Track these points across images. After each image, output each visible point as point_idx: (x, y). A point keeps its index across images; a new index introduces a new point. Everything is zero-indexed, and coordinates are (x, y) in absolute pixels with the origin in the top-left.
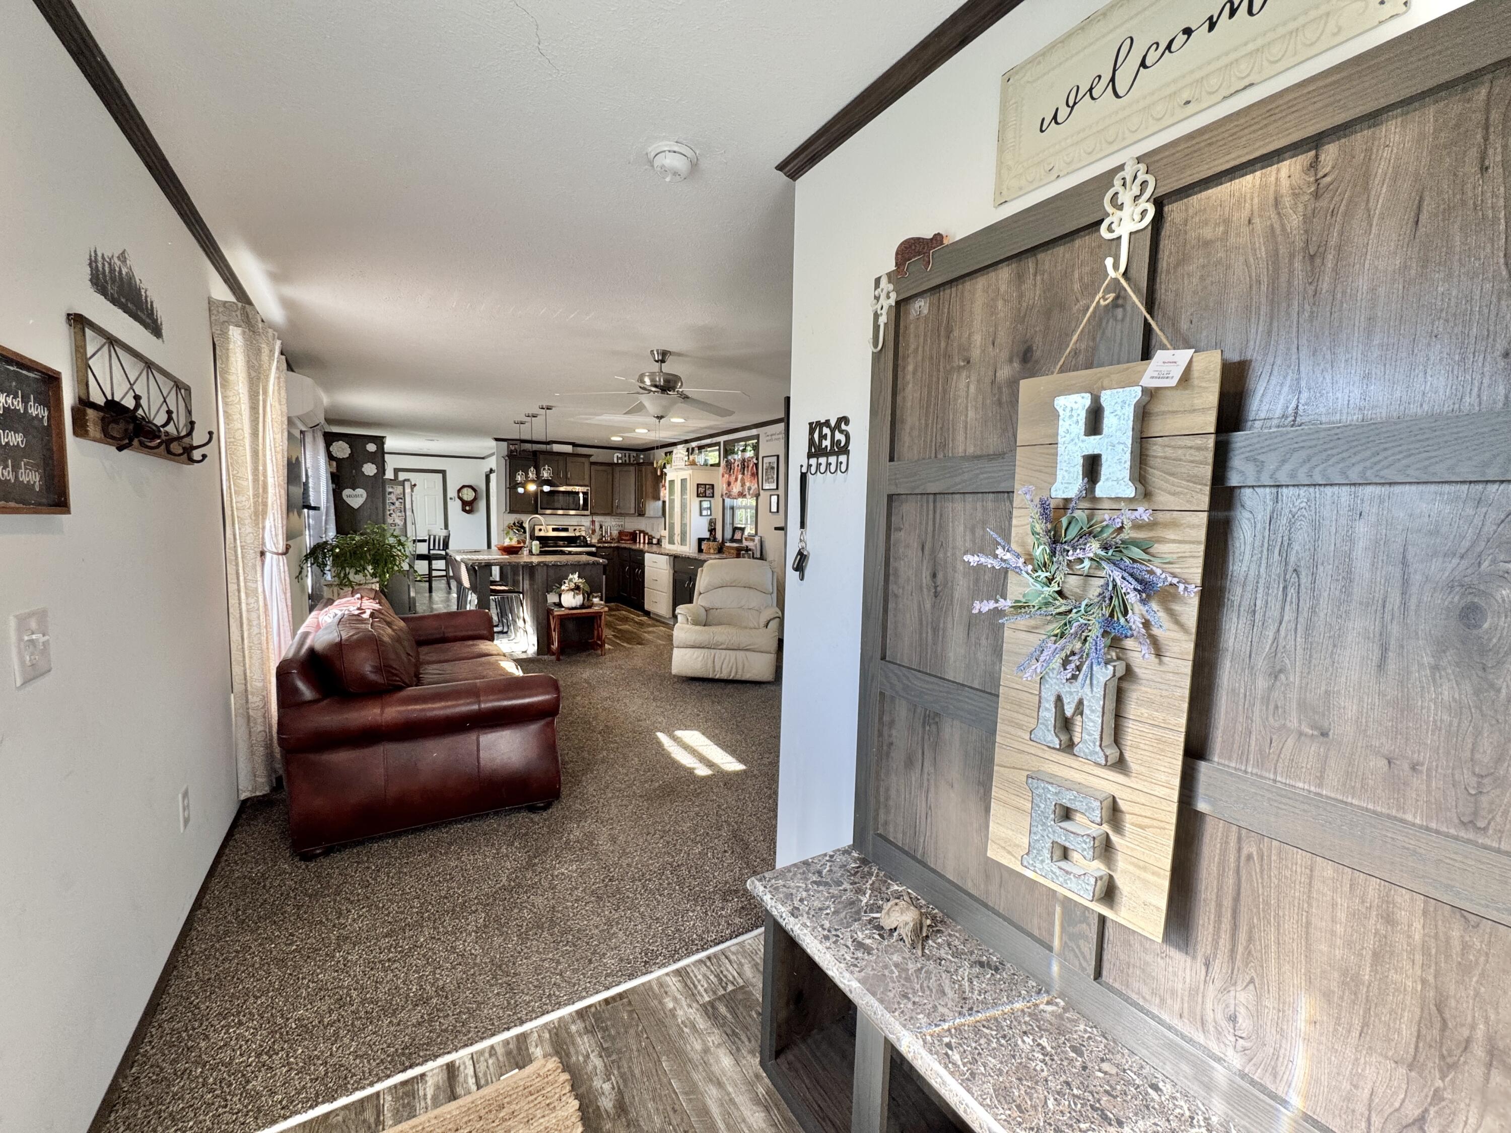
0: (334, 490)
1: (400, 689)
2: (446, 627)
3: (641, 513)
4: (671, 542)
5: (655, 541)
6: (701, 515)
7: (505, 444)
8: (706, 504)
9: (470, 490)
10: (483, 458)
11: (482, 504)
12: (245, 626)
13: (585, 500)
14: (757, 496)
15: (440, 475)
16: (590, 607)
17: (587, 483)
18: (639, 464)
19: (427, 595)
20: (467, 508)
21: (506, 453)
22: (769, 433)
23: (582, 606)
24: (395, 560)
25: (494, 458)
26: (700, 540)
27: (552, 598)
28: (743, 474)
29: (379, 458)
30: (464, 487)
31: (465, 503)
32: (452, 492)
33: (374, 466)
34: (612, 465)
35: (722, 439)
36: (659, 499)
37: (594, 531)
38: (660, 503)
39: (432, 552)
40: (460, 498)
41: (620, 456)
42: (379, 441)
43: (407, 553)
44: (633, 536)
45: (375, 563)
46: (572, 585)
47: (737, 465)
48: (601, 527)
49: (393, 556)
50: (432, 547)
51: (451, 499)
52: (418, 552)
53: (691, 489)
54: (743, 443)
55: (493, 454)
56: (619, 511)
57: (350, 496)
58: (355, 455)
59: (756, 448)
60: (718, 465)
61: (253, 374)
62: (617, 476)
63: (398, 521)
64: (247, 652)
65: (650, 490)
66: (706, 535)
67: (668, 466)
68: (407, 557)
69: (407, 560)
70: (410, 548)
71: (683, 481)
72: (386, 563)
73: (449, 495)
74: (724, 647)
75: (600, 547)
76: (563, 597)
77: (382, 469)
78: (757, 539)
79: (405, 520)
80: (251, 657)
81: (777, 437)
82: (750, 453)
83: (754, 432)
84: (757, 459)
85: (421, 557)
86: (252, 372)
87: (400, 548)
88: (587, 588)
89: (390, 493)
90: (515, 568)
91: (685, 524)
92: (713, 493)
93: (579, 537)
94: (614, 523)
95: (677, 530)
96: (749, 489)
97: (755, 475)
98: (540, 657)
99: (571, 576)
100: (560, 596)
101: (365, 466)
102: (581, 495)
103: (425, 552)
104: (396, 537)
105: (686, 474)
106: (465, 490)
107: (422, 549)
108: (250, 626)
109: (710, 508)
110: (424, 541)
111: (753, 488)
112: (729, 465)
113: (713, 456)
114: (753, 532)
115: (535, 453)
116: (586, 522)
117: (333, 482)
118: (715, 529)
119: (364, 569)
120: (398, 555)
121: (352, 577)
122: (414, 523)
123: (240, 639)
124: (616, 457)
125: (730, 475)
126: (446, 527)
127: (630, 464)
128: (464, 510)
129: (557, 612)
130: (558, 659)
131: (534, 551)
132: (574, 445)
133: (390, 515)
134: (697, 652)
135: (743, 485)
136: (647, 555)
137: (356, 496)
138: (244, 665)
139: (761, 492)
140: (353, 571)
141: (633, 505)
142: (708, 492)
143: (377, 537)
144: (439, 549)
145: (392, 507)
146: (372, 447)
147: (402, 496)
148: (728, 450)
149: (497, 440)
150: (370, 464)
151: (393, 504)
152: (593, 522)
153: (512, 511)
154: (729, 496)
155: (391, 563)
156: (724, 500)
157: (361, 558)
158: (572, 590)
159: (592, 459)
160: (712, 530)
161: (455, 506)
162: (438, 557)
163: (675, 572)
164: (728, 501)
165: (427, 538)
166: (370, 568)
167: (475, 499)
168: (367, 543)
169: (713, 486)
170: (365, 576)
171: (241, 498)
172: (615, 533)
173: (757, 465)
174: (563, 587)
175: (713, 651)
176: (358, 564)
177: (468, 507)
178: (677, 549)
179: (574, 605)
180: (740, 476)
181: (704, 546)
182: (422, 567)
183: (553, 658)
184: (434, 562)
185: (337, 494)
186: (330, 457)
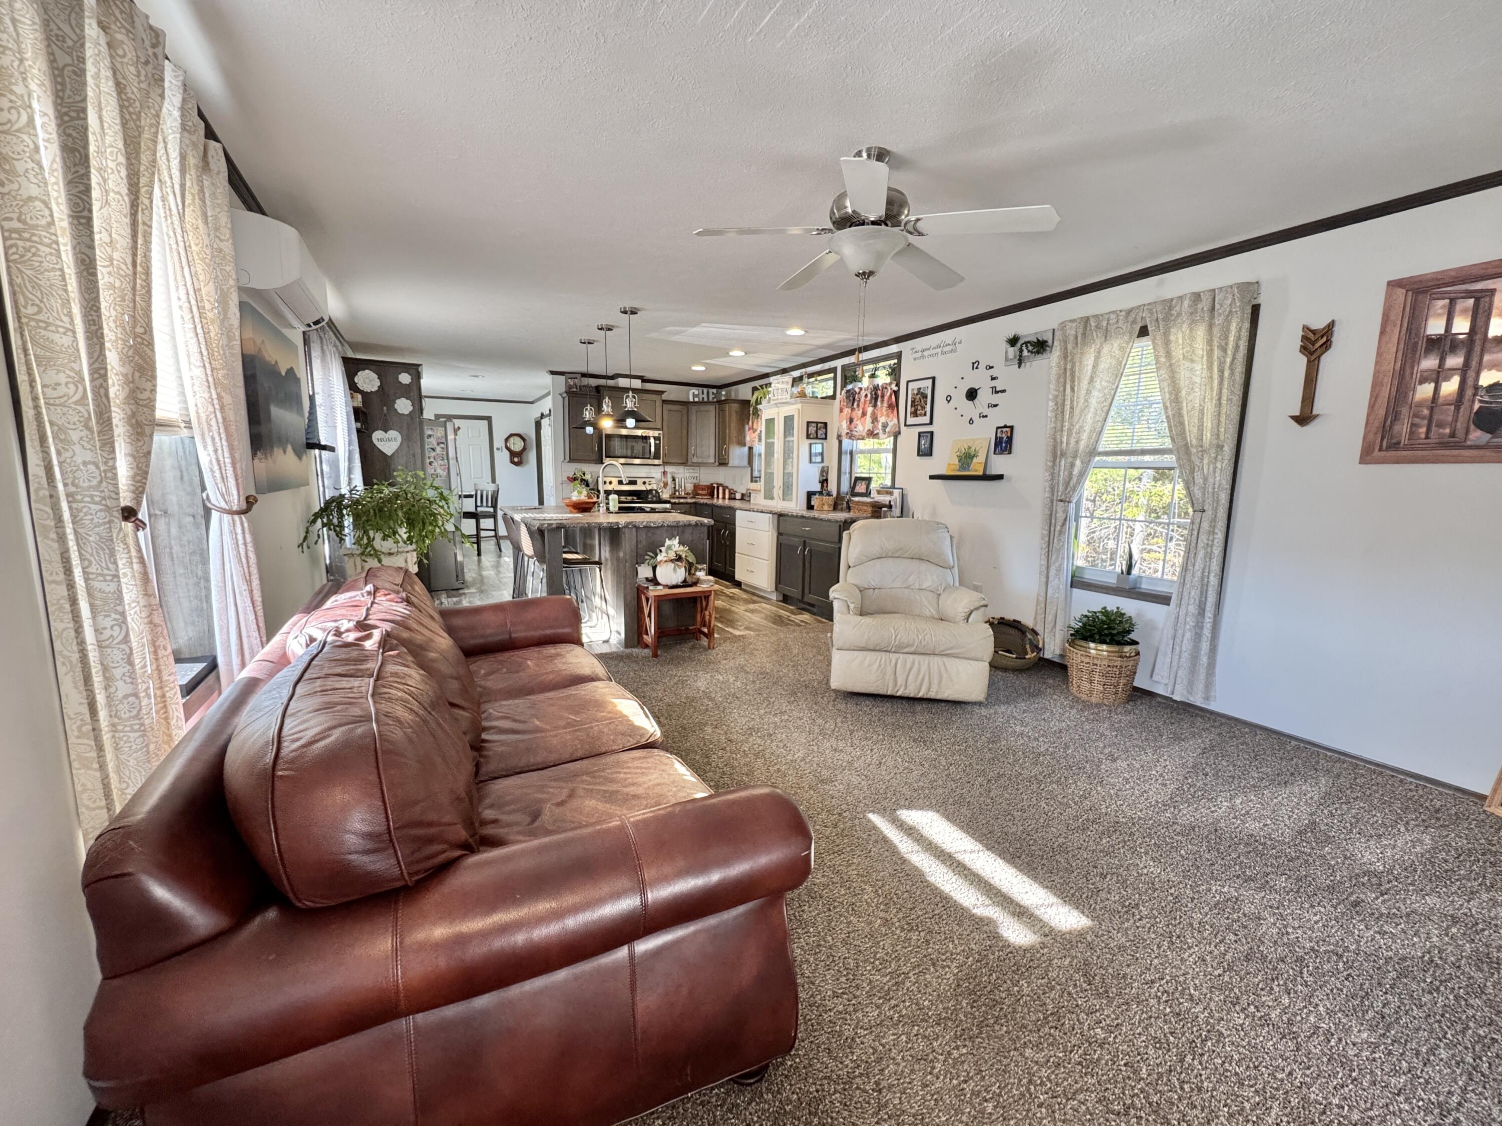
0: (359, 431)
1: (446, 867)
2: (513, 624)
3: (723, 462)
4: (769, 496)
5: (738, 496)
6: (811, 462)
7: (563, 378)
8: (817, 448)
9: (518, 439)
10: (532, 403)
11: (532, 456)
12: (97, 679)
13: (657, 447)
14: (896, 435)
15: (486, 422)
16: (695, 584)
17: (659, 426)
18: (720, 402)
19: (476, 558)
20: (516, 460)
21: (563, 389)
22: (919, 348)
23: (685, 584)
24: (436, 520)
25: (550, 398)
26: (810, 495)
27: (644, 572)
28: (875, 406)
29: (415, 393)
30: (511, 435)
31: (513, 454)
32: (499, 442)
33: (409, 403)
34: (686, 404)
35: (838, 363)
36: (745, 445)
37: (666, 485)
38: (746, 449)
39: (479, 509)
40: (507, 448)
41: (696, 392)
42: (415, 371)
43: (453, 511)
44: (711, 490)
45: (411, 524)
46: (672, 555)
47: (864, 397)
48: (674, 480)
49: (434, 515)
50: (479, 504)
51: (498, 449)
52: (465, 510)
53: (799, 428)
54: (872, 366)
55: (548, 394)
56: (695, 460)
57: (382, 440)
58: (386, 388)
59: (895, 372)
60: (833, 397)
61: (63, 59)
62: (693, 418)
63: (439, 471)
64: (106, 738)
65: (734, 433)
66: (817, 487)
67: (764, 402)
68: (451, 515)
69: (452, 520)
70: (455, 505)
71: (789, 420)
72: (424, 524)
73: (496, 445)
74: (912, 649)
75: (675, 503)
76: (658, 569)
77: (419, 409)
78: (896, 493)
79: (449, 469)
80: (117, 748)
81: (932, 352)
82: (883, 378)
83: (894, 349)
84: (898, 385)
85: (468, 515)
86: (58, 52)
87: (443, 503)
88: (692, 559)
89: (430, 436)
90: (587, 531)
91: (791, 475)
92: (826, 434)
93: (651, 491)
94: (688, 475)
95: (778, 482)
96: (885, 426)
97: (894, 406)
98: (628, 650)
99: (668, 542)
100: (654, 569)
101: (398, 401)
102: (652, 440)
103: (472, 509)
104: (437, 488)
105: (793, 409)
106: (512, 440)
107: (469, 505)
108: (108, 681)
109: (822, 454)
110: (470, 496)
111: (891, 424)
112: (852, 397)
113: (824, 387)
114: (888, 483)
115: (598, 389)
116: (657, 473)
117: (357, 420)
118: (827, 480)
119: (395, 533)
120: (440, 514)
121: (378, 543)
122: (459, 474)
123: (85, 710)
124: (692, 394)
125: (853, 410)
126: (494, 480)
127: (708, 403)
128: (512, 462)
129: (654, 592)
130: (655, 655)
131: (612, 509)
132: (644, 380)
133: (430, 463)
134: (870, 656)
135: (875, 419)
136: (738, 513)
137: (389, 440)
138: (102, 767)
139: (903, 428)
140: (379, 536)
141: (712, 452)
142: (820, 432)
143: (412, 489)
144: (487, 506)
145: (433, 454)
146: (405, 378)
147: (443, 440)
148: (850, 376)
149: (553, 373)
150: (403, 400)
151: (433, 450)
152: (665, 473)
153: (572, 460)
154: (850, 436)
155: (431, 524)
156: (840, 442)
157: (390, 517)
158: (672, 561)
159: (664, 397)
160: (824, 482)
161: (502, 457)
162: (486, 516)
163: (780, 534)
164: (846, 443)
165: (473, 493)
166: (403, 532)
167: (524, 449)
168: (397, 496)
169: (825, 424)
170: (397, 542)
171: (53, 376)
172: (690, 488)
173: (896, 393)
174: (659, 558)
175: (894, 656)
176: (385, 527)
177: (517, 458)
178: (779, 505)
179: (674, 583)
180: (870, 410)
181: (815, 501)
182: (469, 526)
183: (647, 652)
184: (482, 521)
185: (364, 437)
186: (353, 387)
